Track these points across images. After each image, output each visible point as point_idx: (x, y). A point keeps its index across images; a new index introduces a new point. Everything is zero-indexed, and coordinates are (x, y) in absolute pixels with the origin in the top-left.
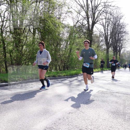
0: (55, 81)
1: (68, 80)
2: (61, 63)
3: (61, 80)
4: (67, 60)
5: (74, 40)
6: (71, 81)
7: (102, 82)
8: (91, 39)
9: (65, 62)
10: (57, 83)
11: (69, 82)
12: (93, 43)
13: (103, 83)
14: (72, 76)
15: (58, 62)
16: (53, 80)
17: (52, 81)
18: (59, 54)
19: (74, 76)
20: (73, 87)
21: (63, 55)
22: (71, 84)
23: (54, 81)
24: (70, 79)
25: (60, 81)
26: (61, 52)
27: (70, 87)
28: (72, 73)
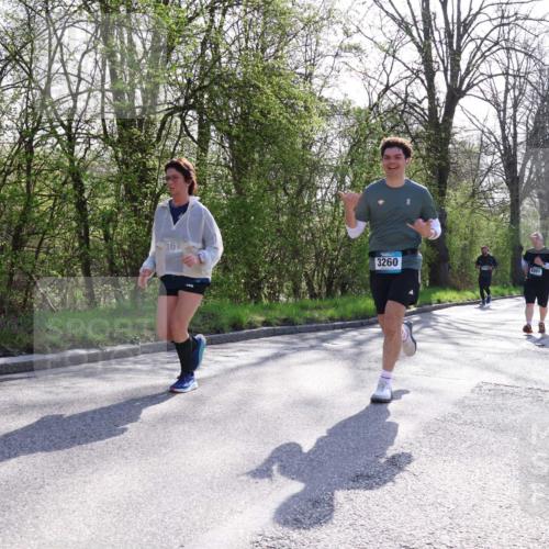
0: (292, 343)
1: (347, 339)
2: (317, 264)
3: (317, 338)
4: (342, 253)
5: (371, 166)
6: (360, 343)
7: (493, 348)
8: (444, 164)
9: (332, 260)
10: (299, 350)
11: (351, 347)
12: (451, 179)
13: (498, 351)
14: (362, 318)
15: (303, 263)
16: (286, 338)
17: (282, 342)
18: (310, 229)
19: (372, 320)
20: (369, 369)
21: (326, 231)
22: (360, 354)
23: (288, 343)
24: (354, 333)
25: (313, 342)
26: (317, 219)
27: (358, 368)
28: (363, 306)
